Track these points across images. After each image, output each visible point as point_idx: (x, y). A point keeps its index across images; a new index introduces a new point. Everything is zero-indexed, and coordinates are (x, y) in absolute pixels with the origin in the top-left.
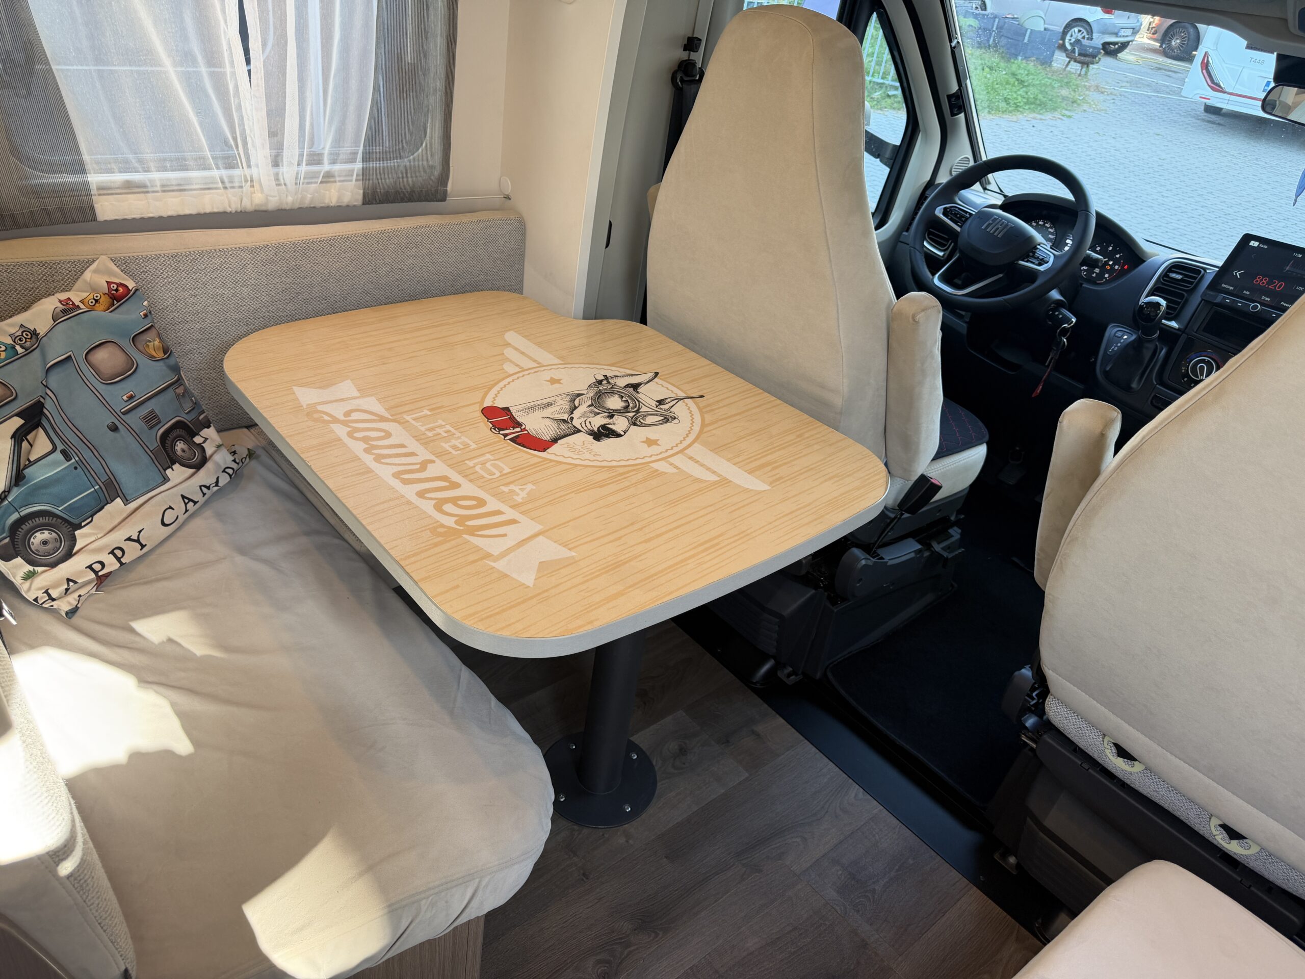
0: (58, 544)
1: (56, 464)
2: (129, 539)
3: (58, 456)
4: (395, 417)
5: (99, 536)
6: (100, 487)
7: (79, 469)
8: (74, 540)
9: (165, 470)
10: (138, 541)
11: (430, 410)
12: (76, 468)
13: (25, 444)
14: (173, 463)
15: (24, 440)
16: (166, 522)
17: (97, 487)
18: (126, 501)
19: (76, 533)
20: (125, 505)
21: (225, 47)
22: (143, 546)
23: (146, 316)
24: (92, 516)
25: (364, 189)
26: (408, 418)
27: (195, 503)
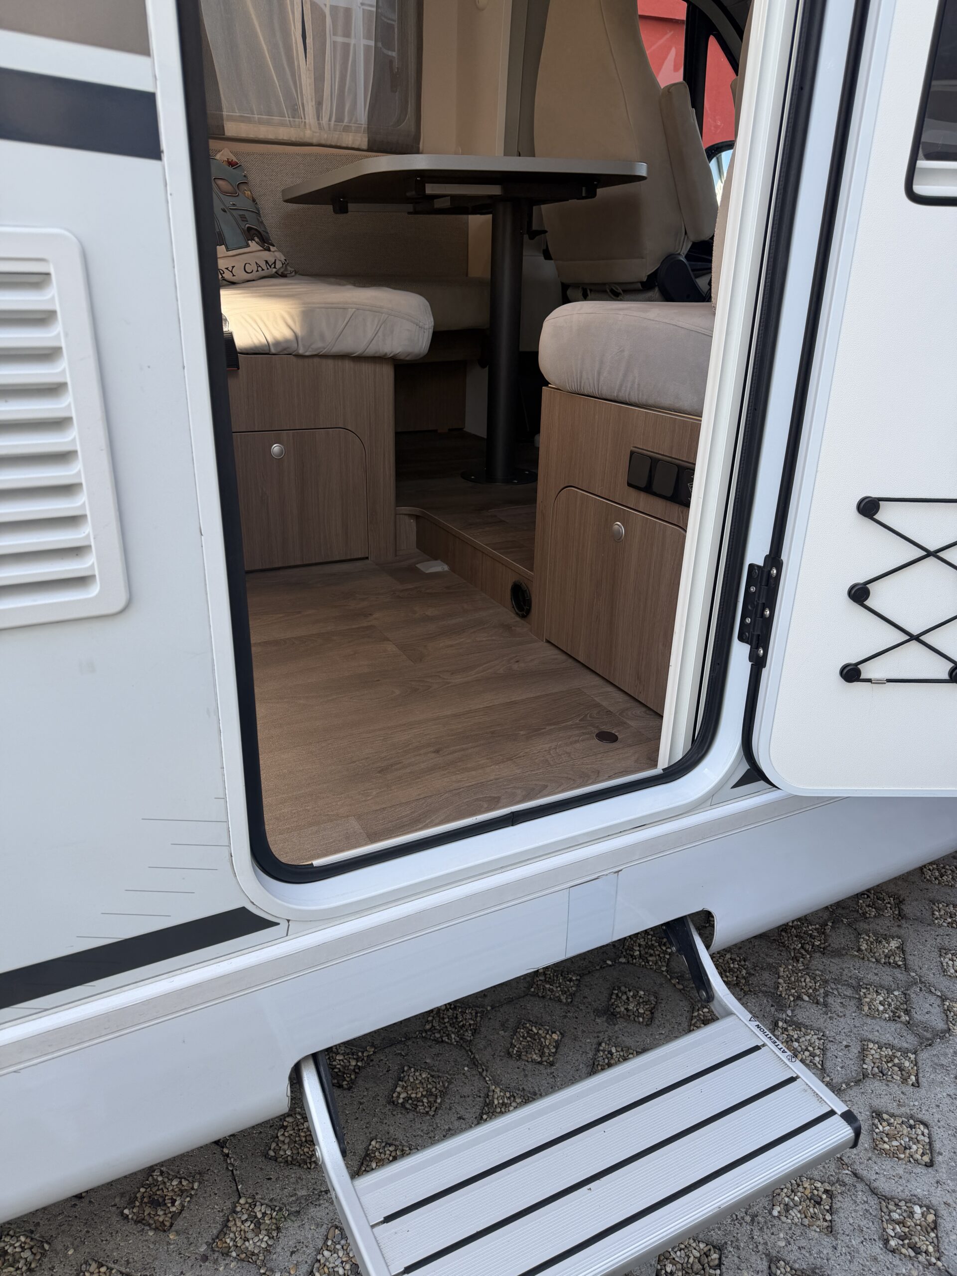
2: (227, 269)
6: (216, 235)
9: (248, 240)
10: (231, 272)
14: (252, 238)
16: (247, 270)
18: (228, 250)
20: (227, 251)
21: (294, 41)
22: (234, 276)
23: (245, 176)
25: (368, 137)
27: (263, 270)
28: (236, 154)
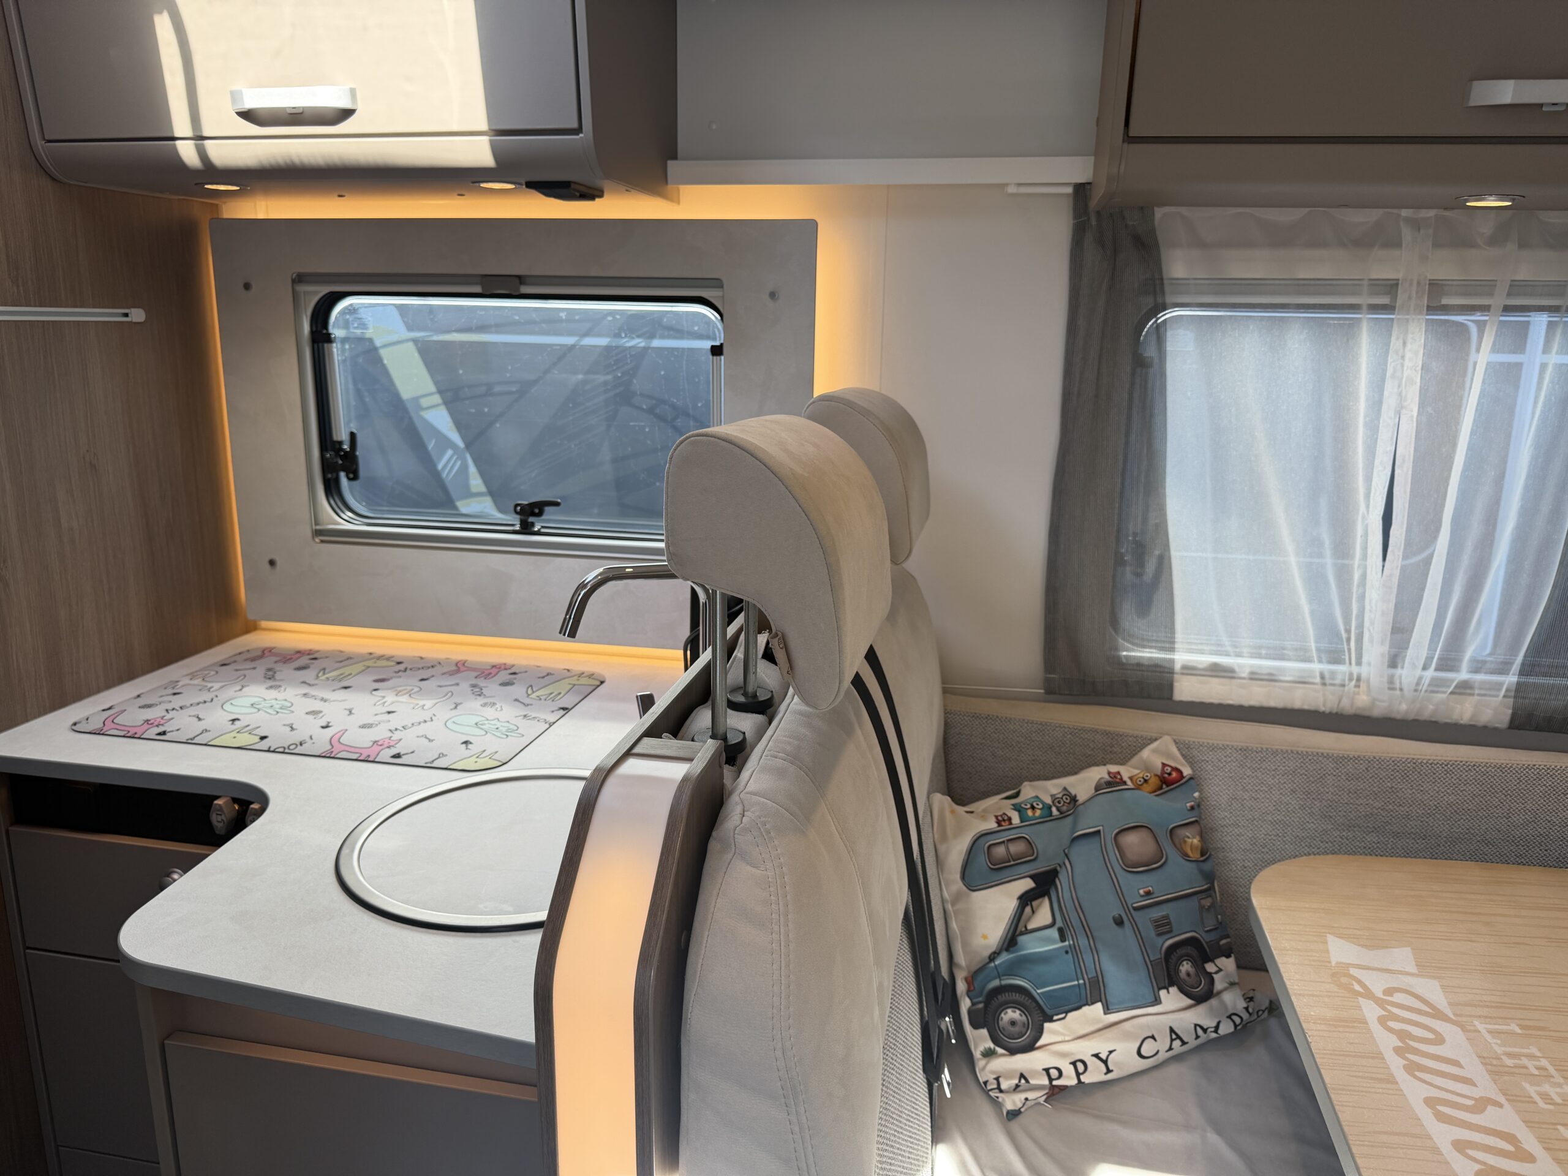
0: (1025, 1030)
1: (1050, 941)
2: (1097, 1056)
3: (1054, 933)
4: (1460, 1019)
5: (1067, 1038)
6: (1085, 984)
7: (1070, 955)
8: (1040, 1032)
9: (1160, 989)
10: (1105, 1062)
11: (1522, 1027)
12: (1067, 952)
13: (1028, 909)
14: (1172, 984)
15: (1028, 905)
16: (1144, 1052)
17: (1081, 982)
18: (1107, 1010)
19: (1047, 1025)
20: (1105, 1014)
21: (1360, 533)
22: (1109, 1071)
23: (1192, 808)
24: (1067, 1012)
25: (1514, 707)
26: (1481, 1027)
27: (1184, 1043)
28: (1185, 749)
